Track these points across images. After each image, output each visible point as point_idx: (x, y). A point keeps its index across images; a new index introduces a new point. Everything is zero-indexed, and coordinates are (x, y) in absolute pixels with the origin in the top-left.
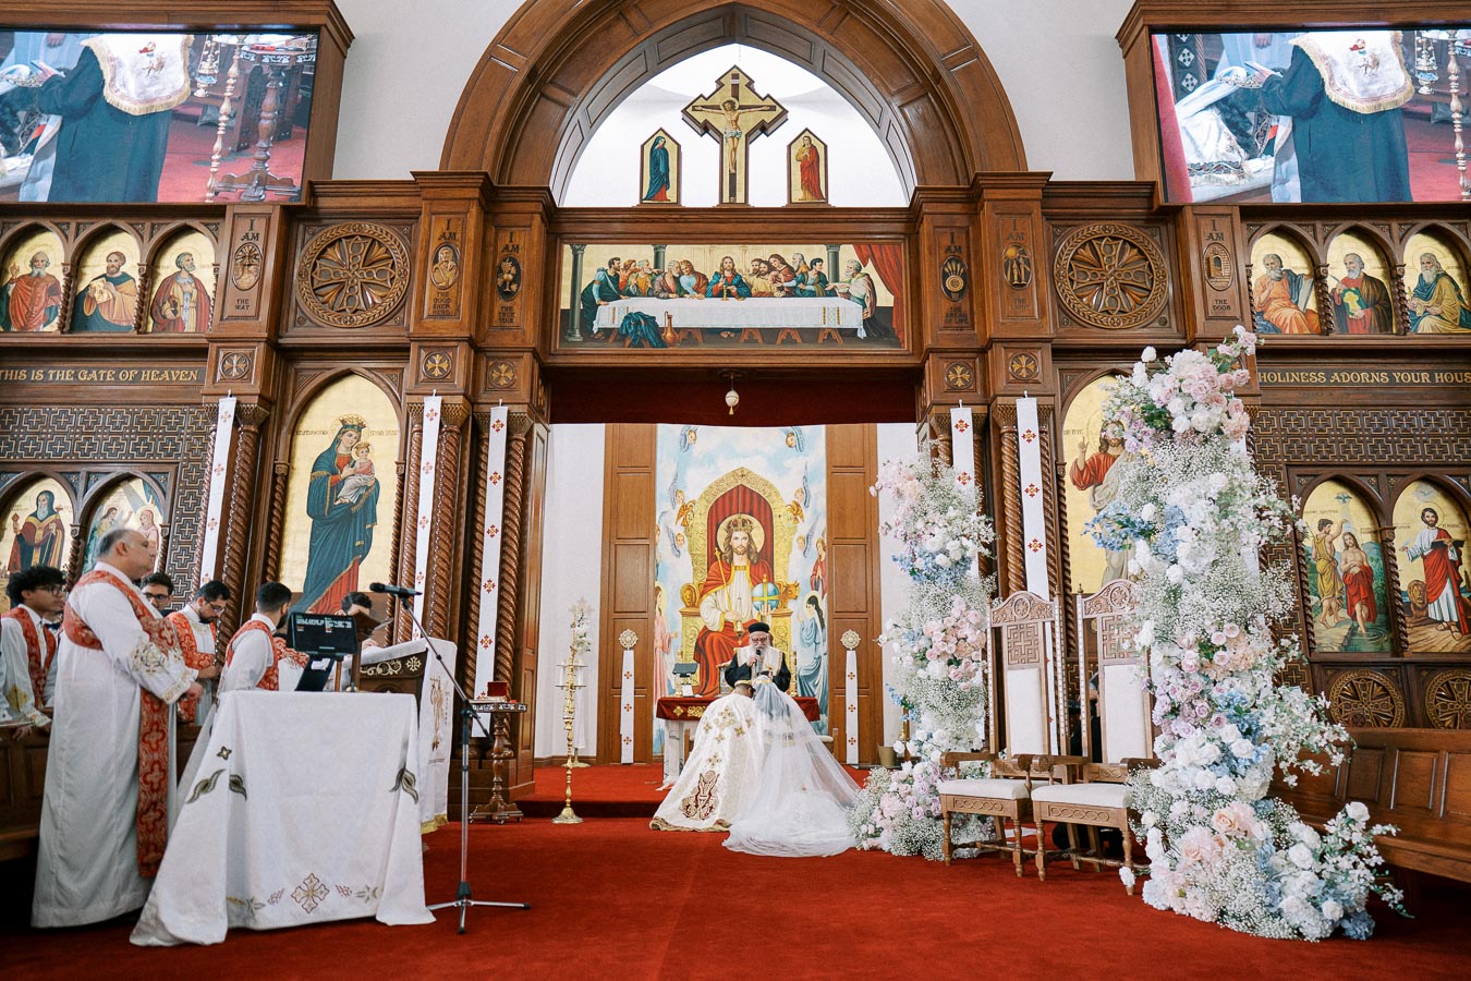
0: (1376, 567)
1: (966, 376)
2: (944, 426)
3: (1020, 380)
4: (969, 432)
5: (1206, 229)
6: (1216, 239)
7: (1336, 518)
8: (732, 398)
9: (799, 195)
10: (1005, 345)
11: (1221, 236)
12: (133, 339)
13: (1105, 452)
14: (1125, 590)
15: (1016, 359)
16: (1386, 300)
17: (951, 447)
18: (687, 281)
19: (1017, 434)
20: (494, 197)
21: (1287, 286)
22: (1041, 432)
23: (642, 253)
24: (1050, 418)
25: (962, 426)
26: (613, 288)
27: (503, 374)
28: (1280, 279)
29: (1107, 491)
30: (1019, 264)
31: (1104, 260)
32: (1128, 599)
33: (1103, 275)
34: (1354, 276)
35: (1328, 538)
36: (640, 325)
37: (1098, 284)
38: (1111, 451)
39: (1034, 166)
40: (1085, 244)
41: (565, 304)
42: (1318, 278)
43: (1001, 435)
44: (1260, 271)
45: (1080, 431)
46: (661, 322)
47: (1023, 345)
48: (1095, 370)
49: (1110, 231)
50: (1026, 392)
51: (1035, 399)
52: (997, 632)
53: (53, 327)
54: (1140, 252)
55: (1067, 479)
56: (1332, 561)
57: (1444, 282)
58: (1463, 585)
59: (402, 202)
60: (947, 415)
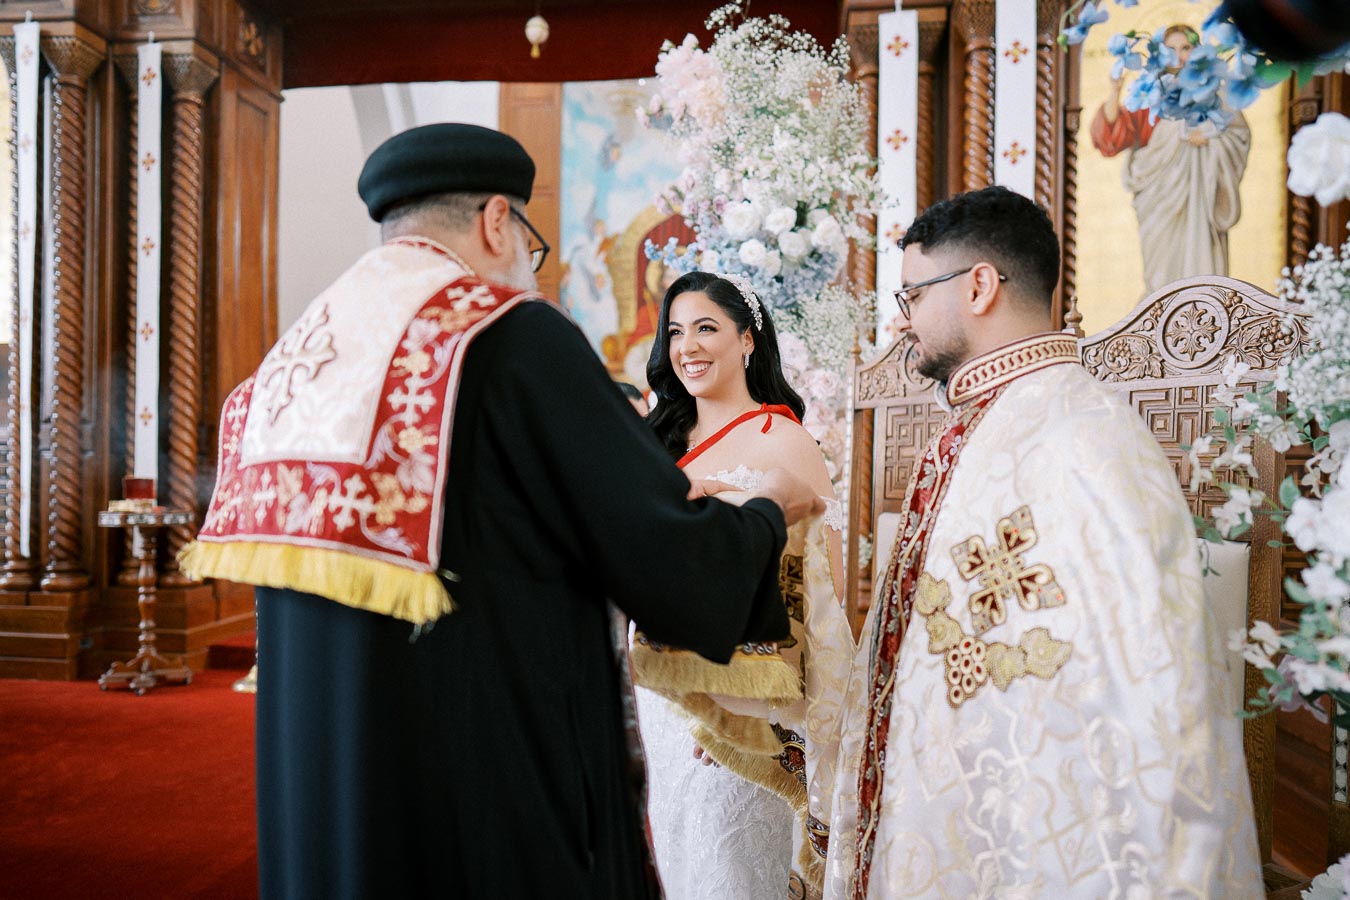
2: (869, 48)
8: (536, 30)
14: (1216, 310)
17: (876, 87)
19: (994, 51)
22: (1040, 46)
25: (898, 45)
29: (1156, 158)
32: (1220, 337)
43: (967, 57)
52: (865, 418)
55: (1084, 139)
60: (873, 29)
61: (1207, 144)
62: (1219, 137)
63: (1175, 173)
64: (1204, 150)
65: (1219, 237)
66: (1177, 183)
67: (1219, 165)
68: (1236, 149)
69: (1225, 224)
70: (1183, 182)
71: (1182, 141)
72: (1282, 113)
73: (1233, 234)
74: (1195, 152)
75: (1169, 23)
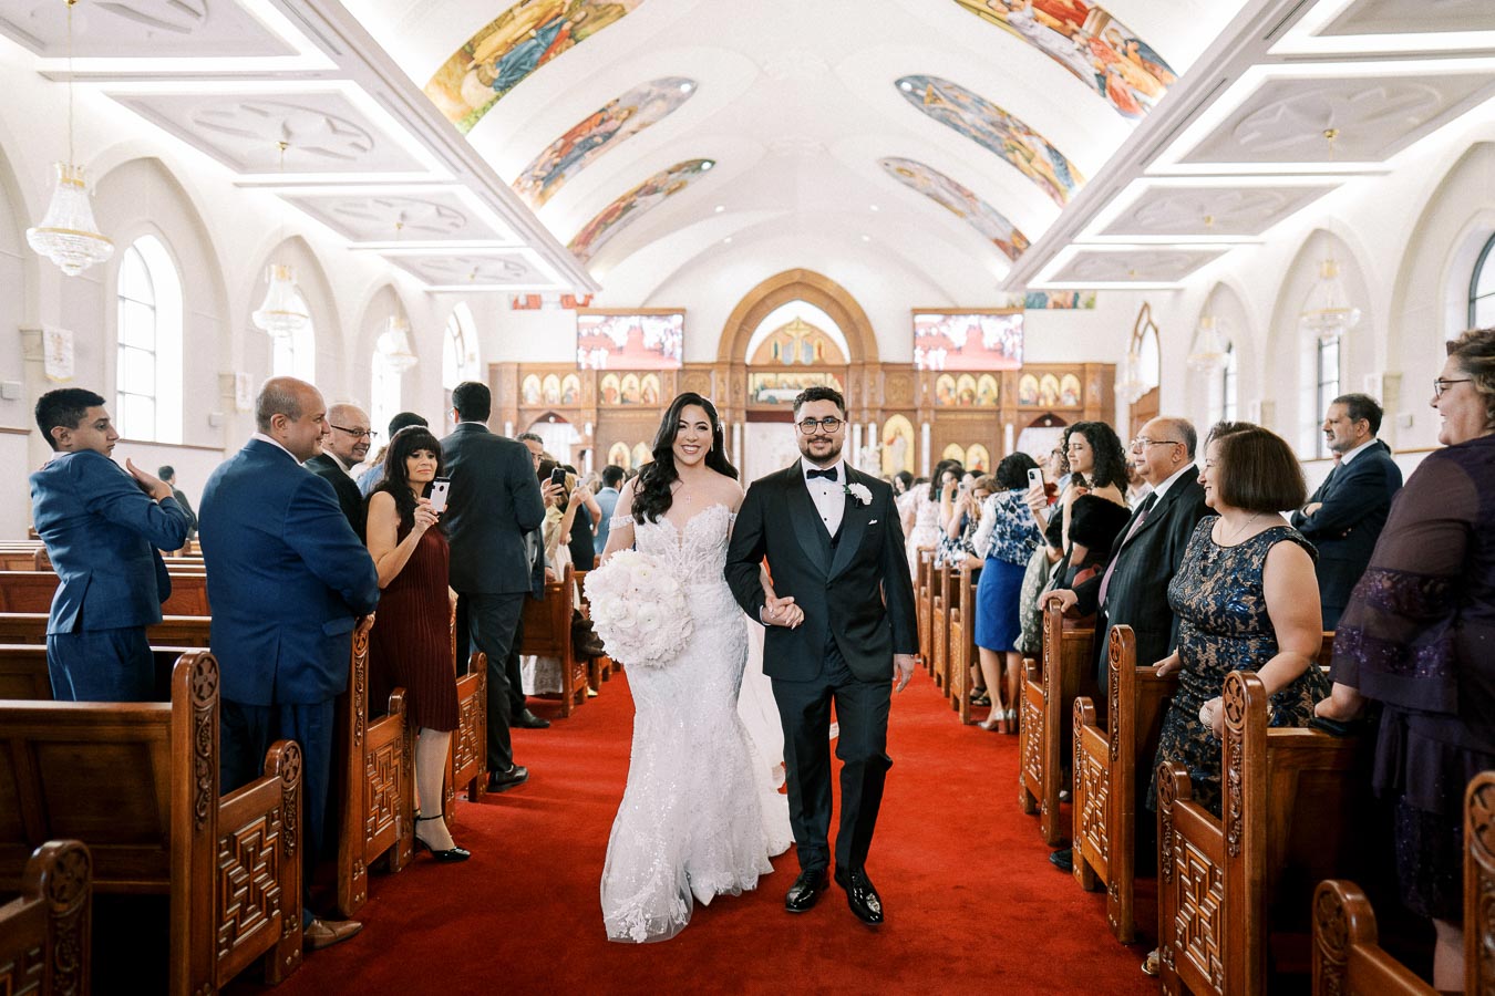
1: (859, 416)
3: (873, 419)
9: (816, 357)
11: (928, 377)
12: (637, 406)
16: (972, 396)
18: (785, 385)
20: (732, 364)
23: (770, 377)
24: (880, 430)
26: (764, 388)
27: (737, 414)
34: (966, 387)
36: (772, 400)
39: (882, 359)
40: (893, 381)
41: (751, 391)
42: (956, 389)
46: (777, 398)
47: (872, 410)
49: (898, 375)
53: (618, 402)
54: (906, 383)
59: (709, 367)
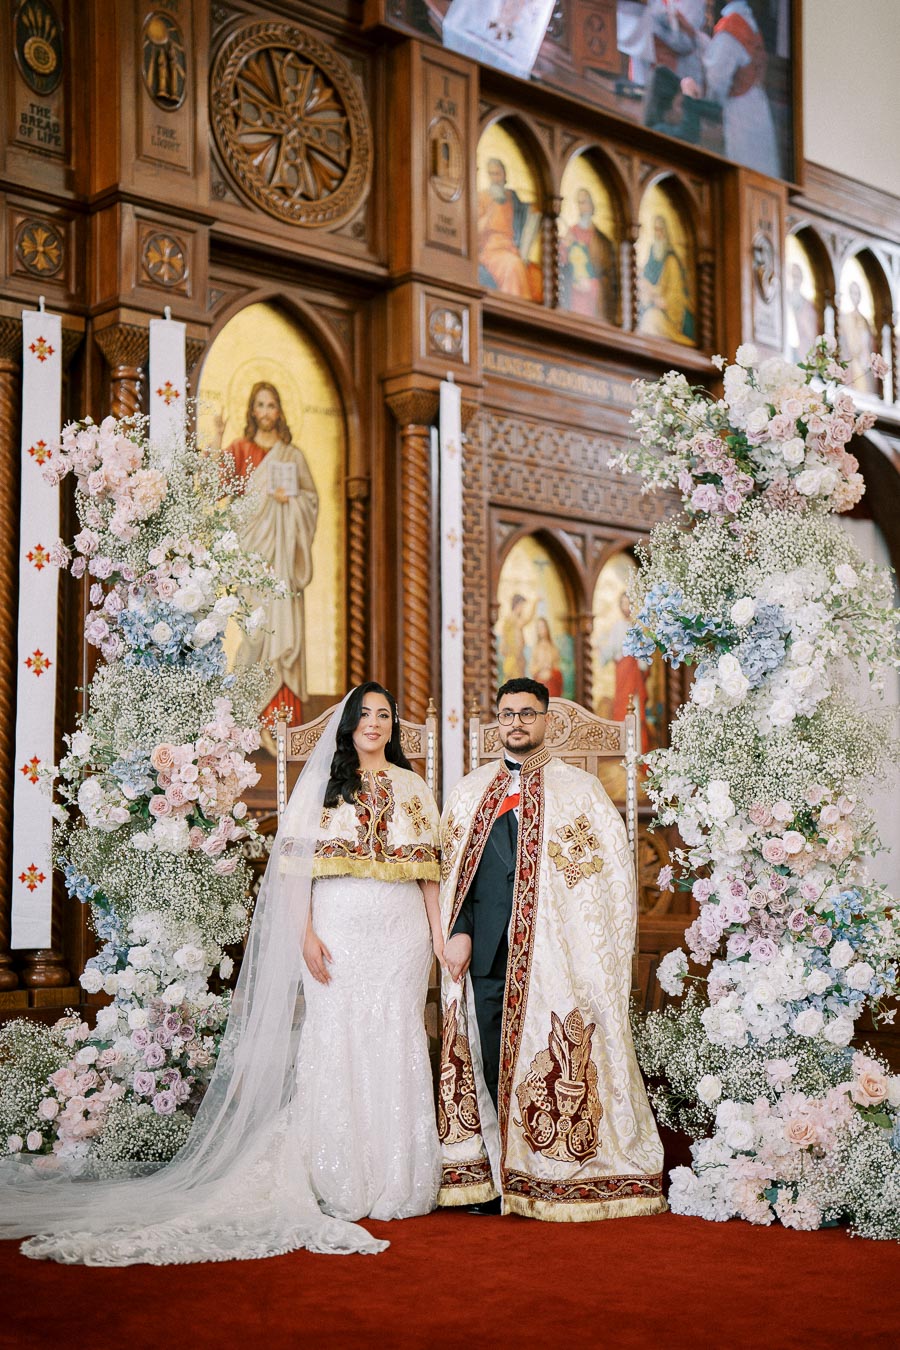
0: (567, 670)
1: (55, 253)
2: (8, 343)
3: (155, 283)
4: (55, 364)
5: (437, 92)
6: (447, 110)
7: (530, 595)
10: (139, 210)
11: (453, 110)
13: (252, 440)
15: (155, 240)
19: (147, 385)
21: (510, 215)
25: (42, 350)
28: (502, 202)
30: (169, 59)
31: (286, 93)
33: (282, 121)
34: (585, 225)
35: (520, 622)
37: (274, 135)
38: (261, 439)
40: (260, 53)
42: (549, 214)
43: (116, 383)
44: (483, 182)
45: (217, 395)
48: (251, 289)
49: (298, 43)
50: (167, 310)
51: (183, 326)
54: (336, 97)
56: (521, 660)
57: (672, 264)
58: (650, 705)
60: (16, 322)
61: (288, 502)
62: (296, 497)
63: (265, 525)
64: (286, 506)
65: (298, 593)
66: (266, 537)
67: (297, 525)
68: (309, 511)
69: (303, 582)
70: (272, 533)
71: (270, 495)
72: (338, 482)
73: (307, 591)
74: (279, 508)
75: (258, 379)
